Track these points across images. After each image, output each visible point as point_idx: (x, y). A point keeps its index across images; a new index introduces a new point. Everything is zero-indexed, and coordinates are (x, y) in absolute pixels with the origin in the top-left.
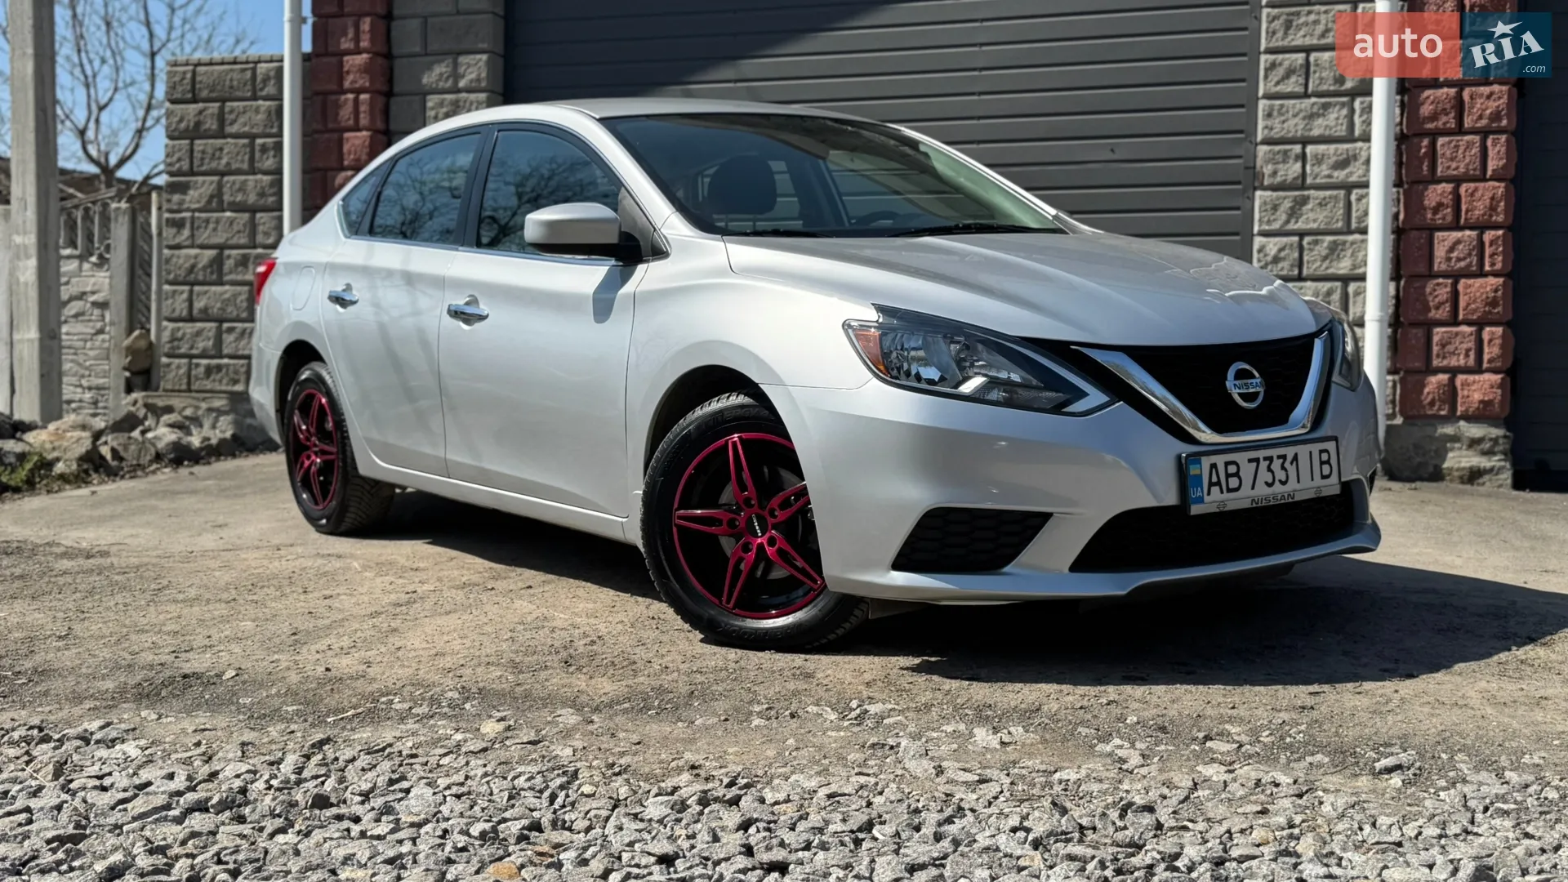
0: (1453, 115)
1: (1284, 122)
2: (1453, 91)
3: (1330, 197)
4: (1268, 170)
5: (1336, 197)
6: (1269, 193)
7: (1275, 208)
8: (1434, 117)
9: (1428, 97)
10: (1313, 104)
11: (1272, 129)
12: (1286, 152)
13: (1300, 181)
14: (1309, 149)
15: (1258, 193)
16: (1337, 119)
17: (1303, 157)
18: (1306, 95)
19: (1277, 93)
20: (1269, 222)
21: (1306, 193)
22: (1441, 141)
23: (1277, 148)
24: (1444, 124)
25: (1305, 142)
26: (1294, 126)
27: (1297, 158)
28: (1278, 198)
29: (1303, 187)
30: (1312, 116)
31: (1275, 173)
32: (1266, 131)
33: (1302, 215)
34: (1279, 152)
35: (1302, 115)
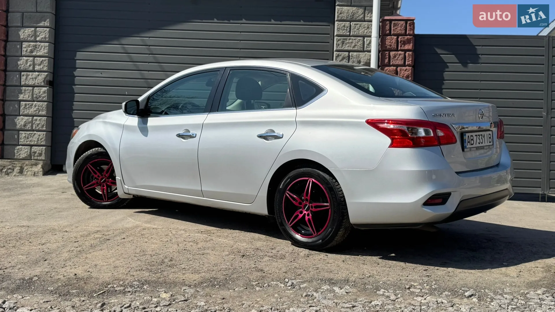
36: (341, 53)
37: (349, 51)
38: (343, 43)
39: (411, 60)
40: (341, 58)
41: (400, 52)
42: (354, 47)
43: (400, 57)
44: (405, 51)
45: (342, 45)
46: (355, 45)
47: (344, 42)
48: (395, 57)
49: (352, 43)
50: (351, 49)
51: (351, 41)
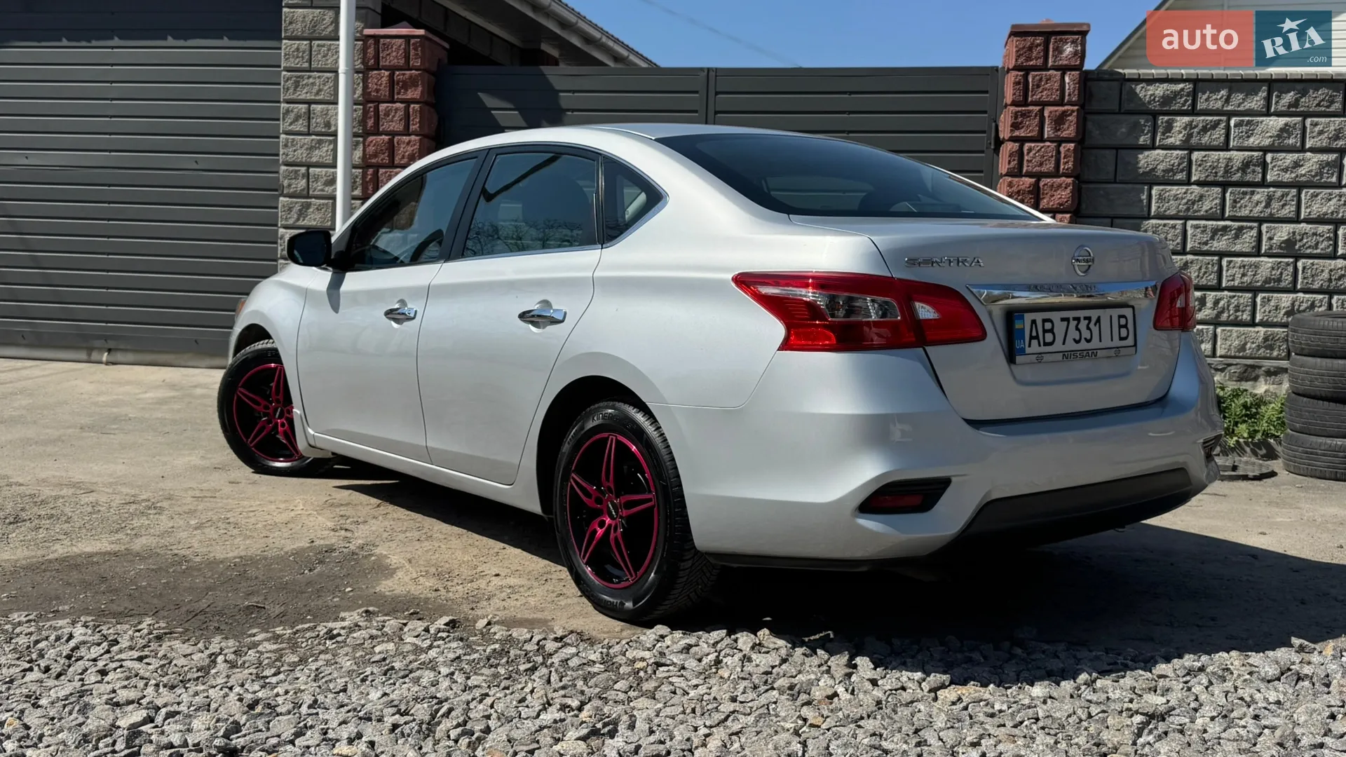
0: (386, 154)
1: (295, 151)
2: (386, 138)
3: (323, 204)
4: (286, 183)
5: (327, 204)
6: (287, 199)
7: (290, 209)
8: (375, 155)
9: (372, 142)
10: (312, 140)
11: (287, 155)
12: (296, 172)
13: (305, 192)
14: (311, 170)
15: (281, 199)
16: (327, 151)
17: (307, 176)
18: (309, 134)
19: (289, 130)
20: (286, 219)
21: (309, 200)
22: (382, 171)
23: (291, 168)
24: (382, 160)
25: (309, 166)
26: (301, 155)
27: (303, 176)
28: (292, 203)
29: (308, 197)
30: (311, 148)
31: (289, 185)
32: (284, 156)
33: (307, 216)
34: (292, 171)
35: (306, 146)
36: (292, 105)
37: (309, 103)
38: (297, 85)
39: (419, 122)
40: (292, 116)
41: (398, 105)
42: (317, 94)
43: (397, 115)
44: (408, 102)
45: (295, 90)
46: (320, 90)
47: (299, 82)
48: (387, 114)
49: (313, 84)
50: (313, 97)
51: (311, 80)
